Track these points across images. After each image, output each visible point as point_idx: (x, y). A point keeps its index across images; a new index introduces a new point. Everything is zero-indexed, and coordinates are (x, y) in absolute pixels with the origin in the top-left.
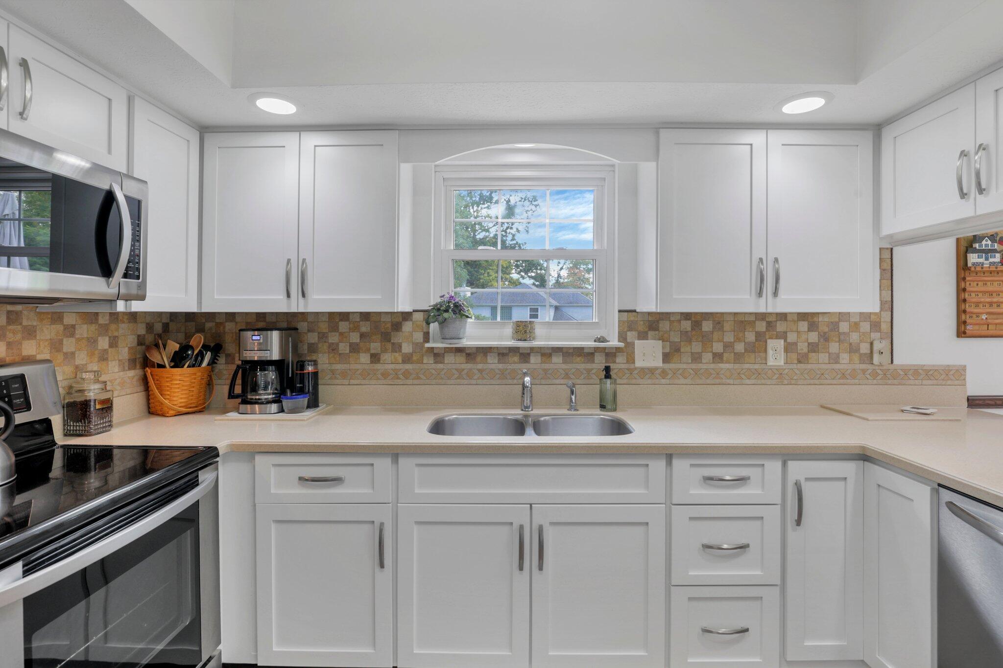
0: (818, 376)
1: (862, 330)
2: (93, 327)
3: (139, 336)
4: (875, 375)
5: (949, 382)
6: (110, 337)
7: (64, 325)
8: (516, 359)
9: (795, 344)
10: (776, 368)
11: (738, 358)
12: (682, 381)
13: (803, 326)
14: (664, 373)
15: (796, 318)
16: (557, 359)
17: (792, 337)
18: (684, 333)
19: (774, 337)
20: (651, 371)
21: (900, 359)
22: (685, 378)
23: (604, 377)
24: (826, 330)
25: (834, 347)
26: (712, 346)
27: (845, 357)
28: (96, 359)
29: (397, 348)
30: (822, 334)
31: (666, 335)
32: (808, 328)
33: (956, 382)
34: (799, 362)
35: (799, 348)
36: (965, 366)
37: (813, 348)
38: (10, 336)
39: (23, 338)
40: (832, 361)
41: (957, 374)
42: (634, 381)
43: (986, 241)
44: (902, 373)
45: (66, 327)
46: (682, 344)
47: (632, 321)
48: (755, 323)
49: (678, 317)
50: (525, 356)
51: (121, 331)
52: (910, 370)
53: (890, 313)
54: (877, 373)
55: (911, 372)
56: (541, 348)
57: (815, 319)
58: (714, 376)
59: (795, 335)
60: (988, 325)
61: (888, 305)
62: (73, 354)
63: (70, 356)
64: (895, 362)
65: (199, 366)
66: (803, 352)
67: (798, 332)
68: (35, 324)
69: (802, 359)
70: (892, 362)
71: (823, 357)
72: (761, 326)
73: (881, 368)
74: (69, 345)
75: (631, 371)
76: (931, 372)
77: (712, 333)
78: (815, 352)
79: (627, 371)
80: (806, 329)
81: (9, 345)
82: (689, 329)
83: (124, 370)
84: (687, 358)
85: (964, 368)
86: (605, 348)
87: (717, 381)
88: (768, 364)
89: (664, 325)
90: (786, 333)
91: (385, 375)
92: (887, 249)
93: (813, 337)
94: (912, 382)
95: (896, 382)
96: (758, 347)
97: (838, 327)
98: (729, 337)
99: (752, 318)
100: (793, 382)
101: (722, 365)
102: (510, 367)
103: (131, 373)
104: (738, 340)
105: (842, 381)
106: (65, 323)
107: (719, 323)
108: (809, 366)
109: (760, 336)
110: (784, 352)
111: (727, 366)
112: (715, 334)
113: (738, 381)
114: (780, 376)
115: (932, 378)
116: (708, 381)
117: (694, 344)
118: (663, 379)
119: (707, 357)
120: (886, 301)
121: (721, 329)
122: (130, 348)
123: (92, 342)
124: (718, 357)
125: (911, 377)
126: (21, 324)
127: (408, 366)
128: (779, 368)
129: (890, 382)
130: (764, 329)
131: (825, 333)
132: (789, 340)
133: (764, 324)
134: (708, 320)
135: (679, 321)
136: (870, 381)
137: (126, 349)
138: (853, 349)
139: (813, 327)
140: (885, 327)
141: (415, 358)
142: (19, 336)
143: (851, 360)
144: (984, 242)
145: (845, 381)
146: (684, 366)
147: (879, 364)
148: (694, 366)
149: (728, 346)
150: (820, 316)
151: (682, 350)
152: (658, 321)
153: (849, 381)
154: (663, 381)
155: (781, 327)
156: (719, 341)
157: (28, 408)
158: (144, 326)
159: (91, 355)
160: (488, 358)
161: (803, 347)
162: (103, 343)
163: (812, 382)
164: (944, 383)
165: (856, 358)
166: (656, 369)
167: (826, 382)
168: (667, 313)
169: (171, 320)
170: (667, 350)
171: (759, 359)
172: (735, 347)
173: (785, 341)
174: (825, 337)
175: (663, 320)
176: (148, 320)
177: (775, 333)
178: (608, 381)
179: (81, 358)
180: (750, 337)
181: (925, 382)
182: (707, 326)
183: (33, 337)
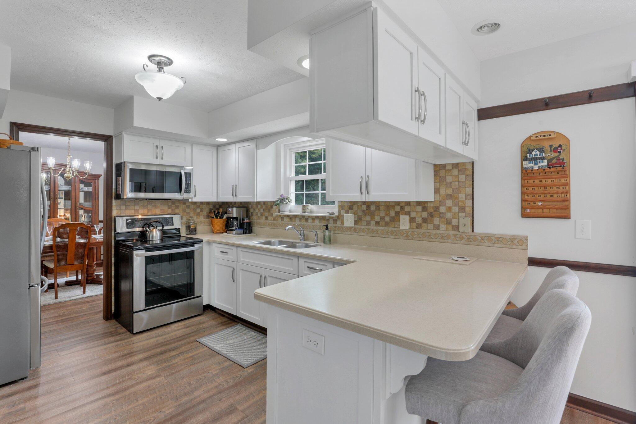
0: (427, 236)
1: (453, 211)
2: (195, 206)
3: (210, 209)
4: (461, 238)
5: (514, 247)
6: (200, 209)
8: (304, 220)
9: (415, 218)
10: (405, 230)
11: (387, 224)
12: (362, 234)
13: (419, 208)
14: (355, 230)
15: (415, 204)
16: (317, 221)
17: (413, 214)
18: (363, 211)
19: (404, 214)
20: (350, 228)
21: (479, 229)
22: (364, 233)
23: (325, 229)
24: (432, 211)
25: (436, 221)
26: (375, 218)
27: (443, 227)
28: (196, 215)
29: (272, 215)
30: (430, 213)
31: (356, 212)
32: (422, 210)
33: (520, 247)
34: (417, 228)
35: (417, 220)
36: (527, 237)
37: (425, 220)
38: (172, 208)
40: (435, 229)
41: (522, 242)
42: (343, 233)
43: (536, 152)
44: (479, 238)
45: (187, 206)
46: (363, 216)
47: (343, 205)
48: (394, 206)
49: (361, 204)
50: (306, 219)
51: (204, 207)
52: (485, 237)
53: (471, 201)
54: (463, 237)
55: (486, 238)
56: (312, 216)
57: (426, 205)
58: (376, 232)
59: (415, 213)
60: (543, 209)
61: (470, 197)
62: (189, 213)
63: (188, 213)
64: (475, 231)
65: (222, 218)
66: (419, 223)
67: (417, 212)
68: (179, 205)
69: (419, 226)
70: (473, 231)
71: (430, 226)
72: (397, 208)
73: (465, 234)
74: (188, 210)
75: (343, 228)
76: (501, 239)
77: (375, 211)
78: (425, 223)
79: (341, 228)
80: (421, 210)
81: (172, 210)
82: (365, 209)
83: (205, 219)
84: (364, 223)
85: (526, 238)
86: (333, 217)
87: (377, 235)
88: (400, 228)
89: (355, 207)
90: (409, 212)
91: (269, 225)
92: (469, 162)
93: (425, 215)
94: (486, 244)
95: (476, 243)
96: (396, 219)
97: (439, 209)
98: (383, 214)
99: (393, 204)
100: (414, 239)
101: (379, 228)
102: (302, 224)
103: (208, 220)
104: (387, 215)
105: (441, 240)
107: (378, 206)
108: (422, 231)
109: (397, 214)
110: (409, 222)
111: (381, 228)
112: (376, 212)
113: (387, 236)
114: (407, 235)
115: (501, 243)
116: (373, 235)
117: (367, 216)
118: (355, 232)
119: (373, 223)
120: (469, 194)
121: (379, 209)
122: (207, 212)
123: (195, 210)
124: (377, 223)
125: (486, 241)
126: (175, 205)
127: (275, 222)
128: (407, 230)
129: (471, 243)
130: (399, 210)
131: (431, 213)
132: (411, 216)
133: (399, 207)
134: (373, 205)
135: (361, 206)
136: (458, 241)
137: (206, 212)
138: (448, 222)
139: (424, 209)
140: (468, 210)
141: (276, 219)
142: (175, 208)
143: (446, 228)
144: (533, 153)
145: (443, 240)
146: (363, 227)
147: (463, 232)
148: (367, 227)
149: (382, 218)
150: (428, 203)
151: (362, 219)
152: (353, 206)
153: (445, 241)
154: (355, 233)
155: (407, 209)
156: (378, 215)
157: (173, 225)
158: (212, 205)
159: (194, 214)
160: (296, 219)
161: (419, 220)
162: (198, 210)
163: (424, 239)
164: (510, 247)
165: (450, 227)
166: (352, 227)
167: (431, 240)
168: (356, 202)
169: (222, 204)
170: (356, 219)
171: (397, 225)
172: (385, 219)
173: (409, 216)
174: (431, 215)
175: (355, 205)
176: (213, 204)
177: (405, 212)
178: (327, 231)
179: (191, 214)
180: (392, 214)
181: (496, 245)
182: (373, 208)
183: (179, 208)
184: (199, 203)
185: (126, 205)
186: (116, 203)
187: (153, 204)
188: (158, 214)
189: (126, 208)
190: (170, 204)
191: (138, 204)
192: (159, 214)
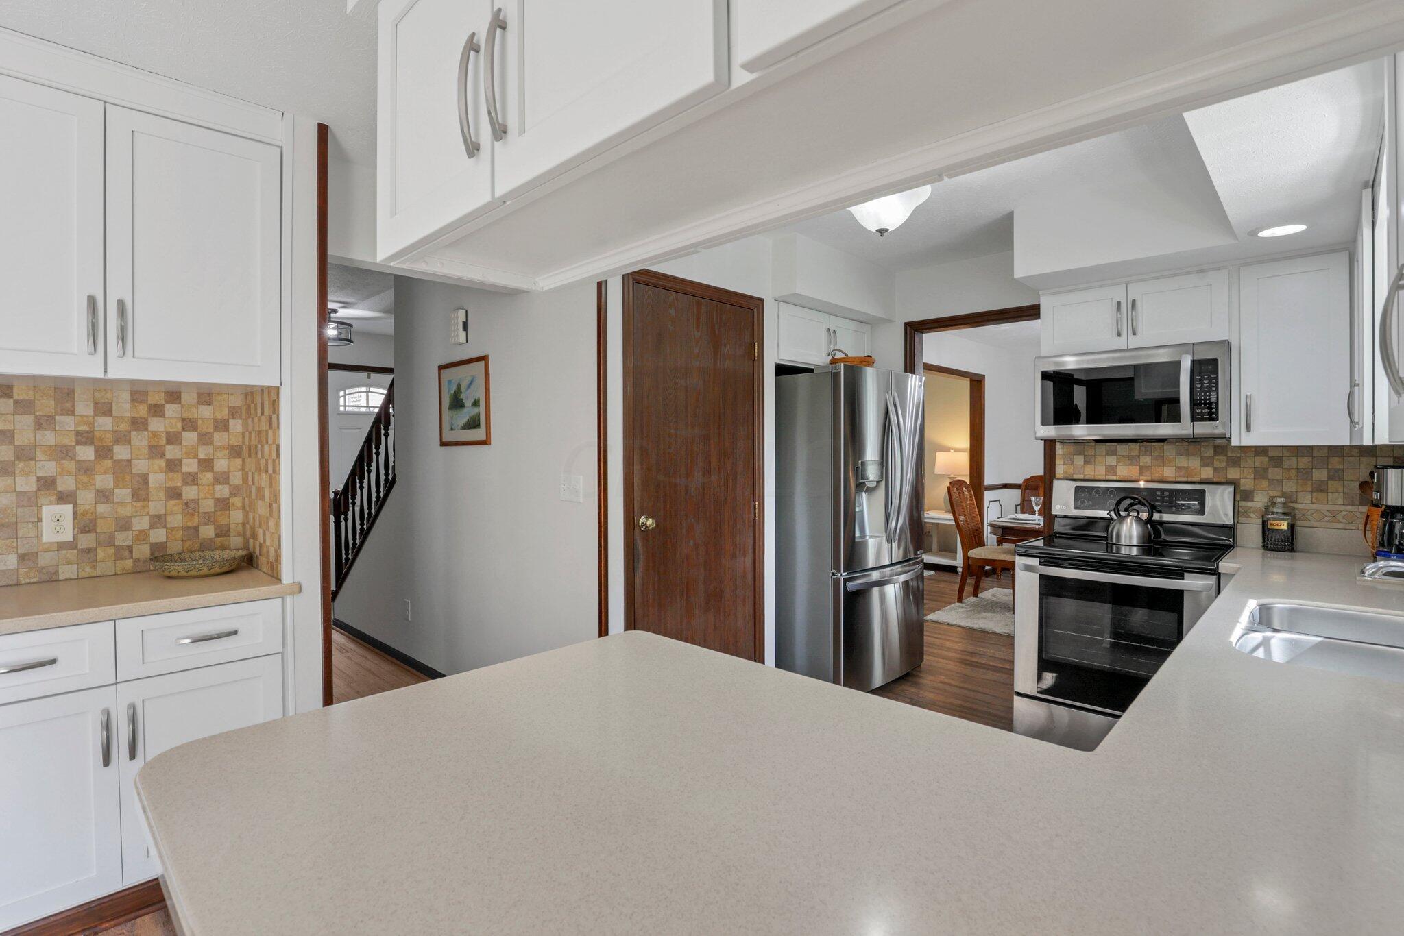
2: (1306, 459)
6: (1329, 470)
7: (1269, 457)
28: (1310, 489)
38: (1217, 464)
39: (1228, 466)
45: (1272, 458)
51: (1347, 465)
62: (1278, 481)
63: (1273, 483)
68: (1239, 455)
74: (1274, 473)
81: (1216, 470)
83: (1353, 505)
106: (1270, 455)
126: (1226, 455)
142: (1224, 464)
157: (1199, 513)
159: (1303, 484)
162: (1320, 475)
176: (1396, 453)
179: (1290, 485)
183: (1239, 466)
184: (1326, 451)
185: (1086, 453)
186: (1063, 449)
187: (1155, 454)
188: (1170, 479)
189: (1086, 462)
190: (1210, 452)
191: (1114, 453)
192: (1173, 479)
